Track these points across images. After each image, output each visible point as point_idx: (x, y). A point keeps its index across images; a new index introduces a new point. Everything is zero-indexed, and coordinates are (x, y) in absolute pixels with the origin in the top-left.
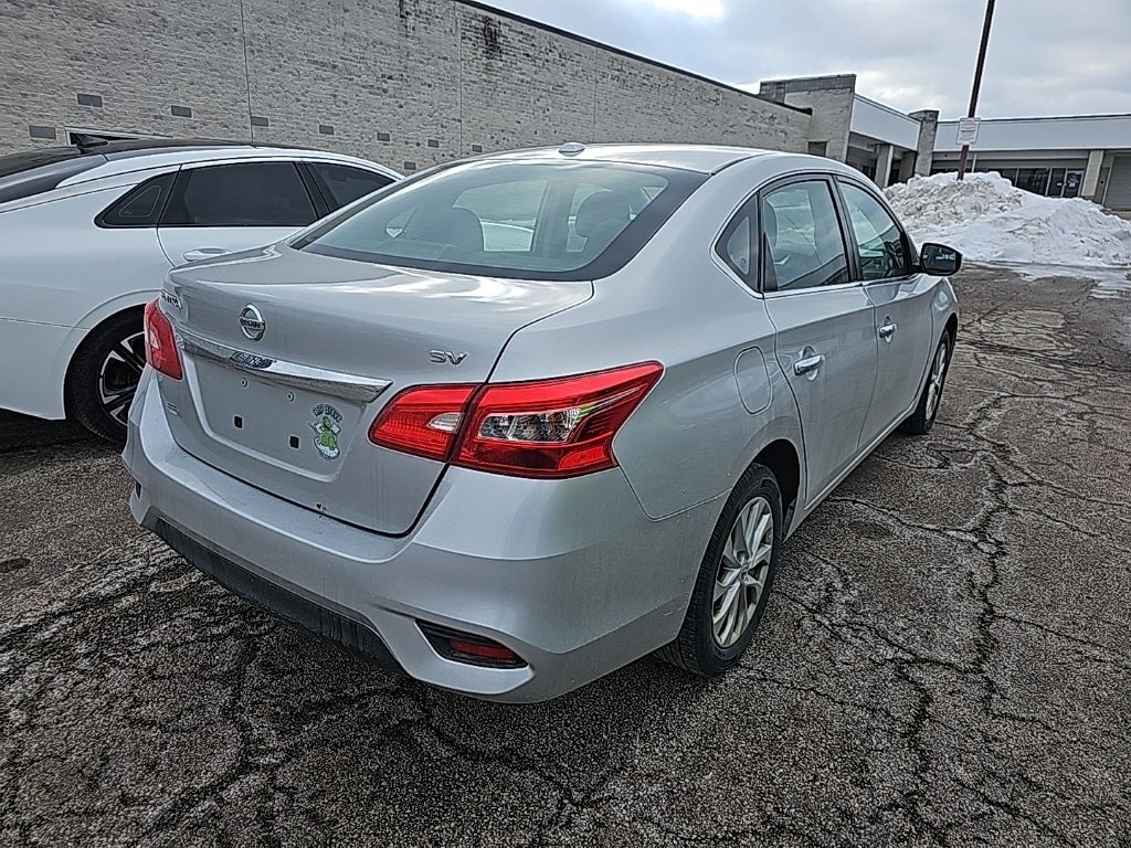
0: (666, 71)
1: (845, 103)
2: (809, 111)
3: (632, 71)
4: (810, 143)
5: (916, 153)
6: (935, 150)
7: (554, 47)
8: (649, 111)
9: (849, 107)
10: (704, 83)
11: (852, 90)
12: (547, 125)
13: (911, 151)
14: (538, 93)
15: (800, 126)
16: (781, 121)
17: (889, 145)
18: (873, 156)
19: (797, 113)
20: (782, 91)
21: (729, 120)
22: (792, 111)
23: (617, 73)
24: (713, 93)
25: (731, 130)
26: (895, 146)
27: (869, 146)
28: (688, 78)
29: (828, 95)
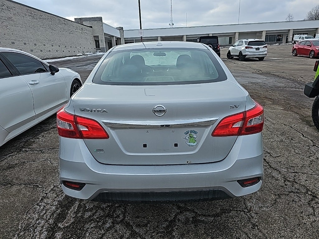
0: (47, 14)
1: (101, 25)
2: (91, 27)
3: (35, 13)
4: (94, 36)
5: (120, 38)
6: (125, 37)
7: (4, 4)
8: (44, 27)
9: (102, 26)
10: (60, 18)
11: (102, 21)
12: (8, 32)
13: (119, 38)
14: (2, 20)
15: (90, 31)
16: (85, 30)
17: (114, 36)
18: (110, 40)
19: (88, 27)
20: (82, 21)
21: (70, 30)
22: (87, 27)
23: (30, 14)
24: (63, 21)
25: (71, 32)
26: (115, 37)
27: (109, 37)
28: (54, 16)
29: (96, 22)
